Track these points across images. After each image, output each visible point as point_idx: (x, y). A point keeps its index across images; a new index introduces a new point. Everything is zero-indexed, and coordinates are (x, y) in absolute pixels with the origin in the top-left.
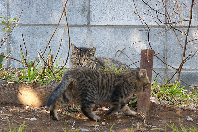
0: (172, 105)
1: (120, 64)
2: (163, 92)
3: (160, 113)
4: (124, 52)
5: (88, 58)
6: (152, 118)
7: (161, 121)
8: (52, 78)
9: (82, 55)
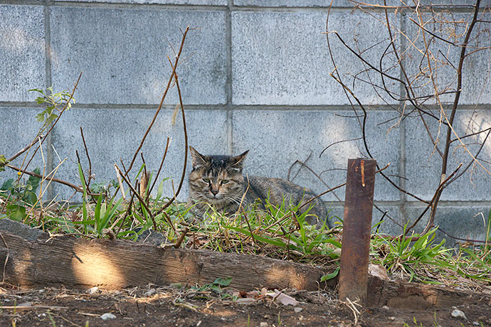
0: (419, 282)
1: (301, 193)
2: (397, 254)
3: (390, 302)
4: (309, 164)
5: (228, 179)
6: (373, 312)
7: (393, 318)
8: (149, 225)
9: (217, 173)
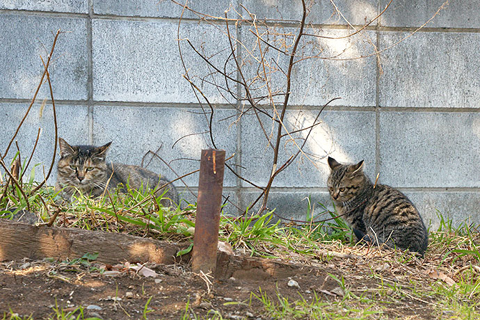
0: (258, 256)
1: (156, 179)
2: (240, 232)
3: (235, 273)
4: (160, 154)
5: (93, 166)
6: (222, 283)
7: (239, 288)
8: (23, 205)
9: (83, 161)
